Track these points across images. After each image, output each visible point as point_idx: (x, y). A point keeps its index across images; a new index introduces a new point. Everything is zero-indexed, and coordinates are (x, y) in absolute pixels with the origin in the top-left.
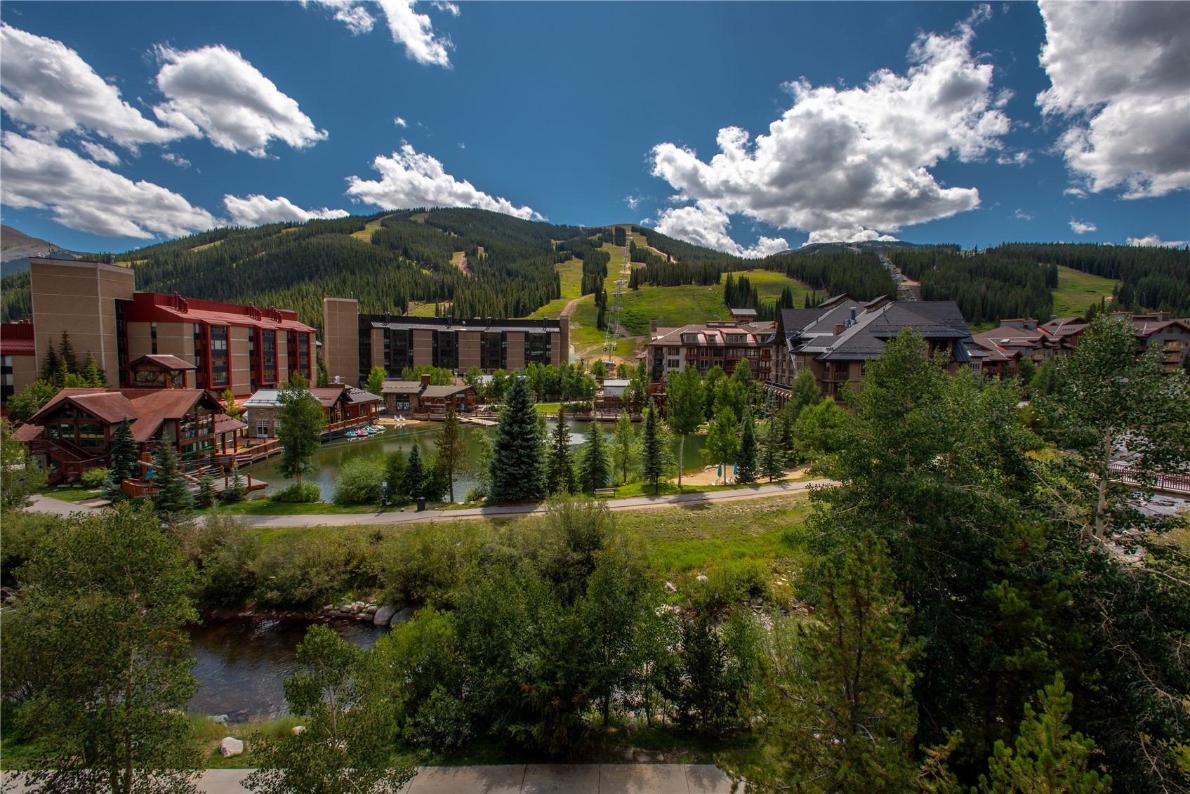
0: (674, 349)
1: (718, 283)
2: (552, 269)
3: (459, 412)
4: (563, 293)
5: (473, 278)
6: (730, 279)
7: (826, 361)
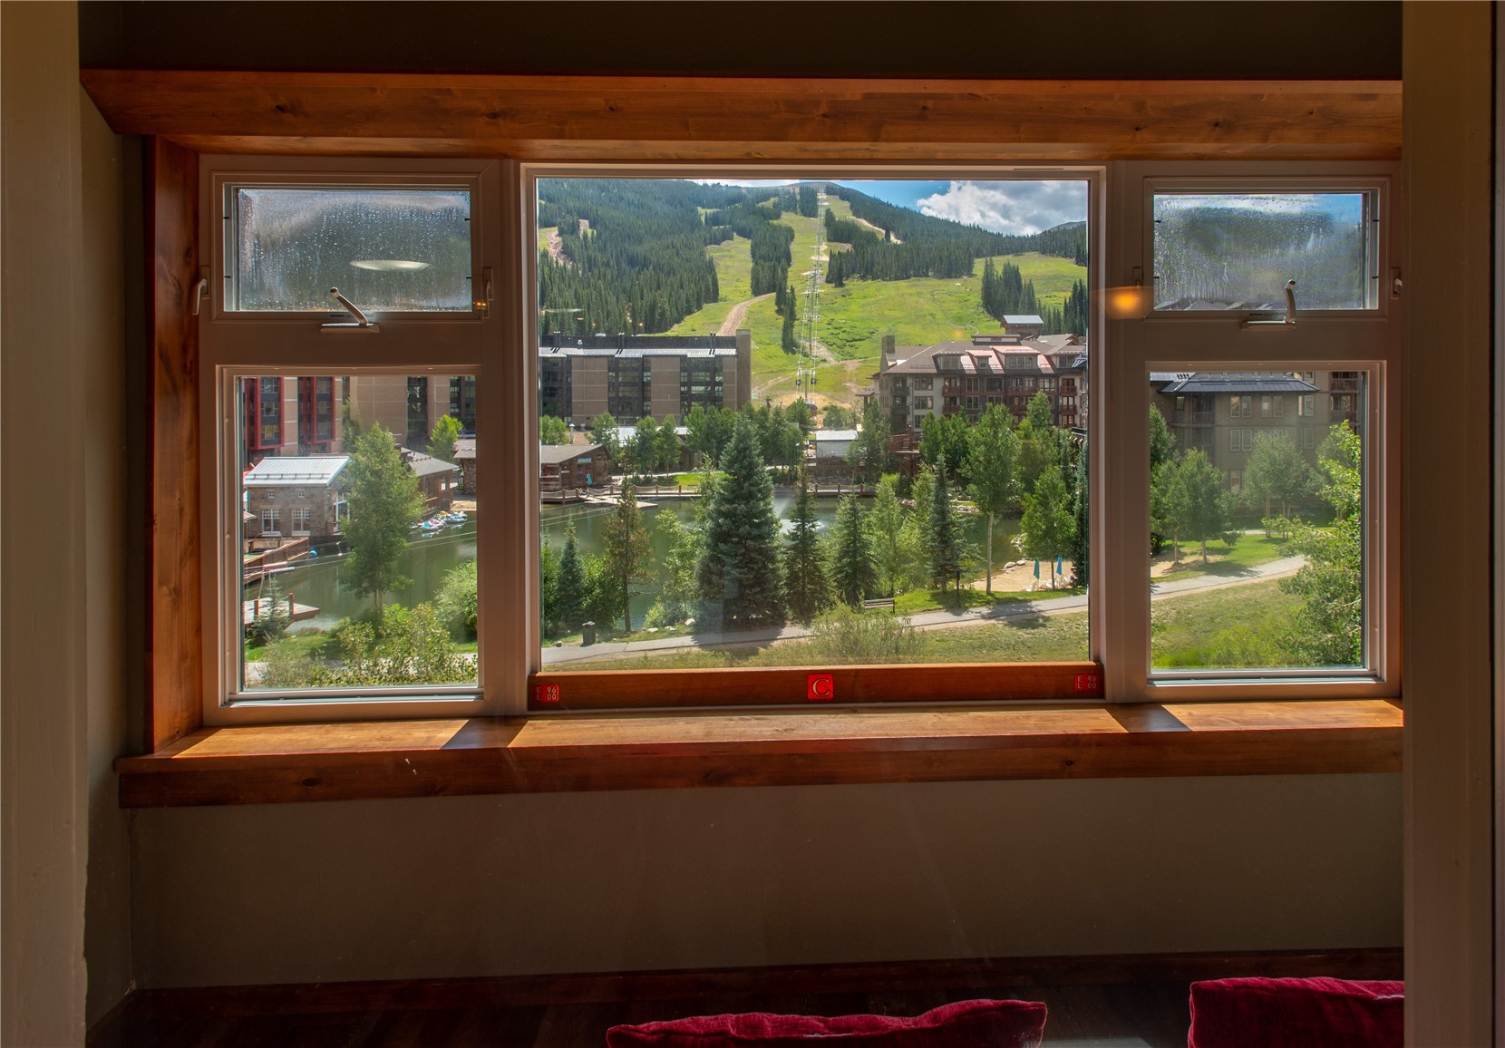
0: (924, 379)
1: (971, 275)
2: (702, 254)
3: (584, 487)
4: (722, 292)
5: (574, 271)
6: (989, 269)
7: (1178, 393)
